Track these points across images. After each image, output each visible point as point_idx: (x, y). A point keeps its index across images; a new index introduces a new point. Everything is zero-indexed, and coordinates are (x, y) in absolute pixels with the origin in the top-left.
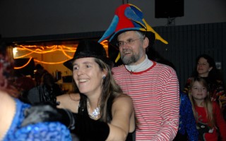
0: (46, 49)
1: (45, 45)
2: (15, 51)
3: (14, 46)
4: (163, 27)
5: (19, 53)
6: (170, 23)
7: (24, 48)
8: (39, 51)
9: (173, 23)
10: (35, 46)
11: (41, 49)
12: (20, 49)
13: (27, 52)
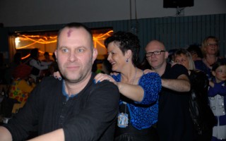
0: (49, 39)
1: (48, 35)
2: (17, 41)
3: (17, 36)
4: (171, 17)
5: (22, 43)
6: (179, 13)
7: (27, 38)
8: (42, 42)
9: (182, 13)
10: (38, 36)
11: (44, 39)
12: (22, 39)
13: (30, 42)
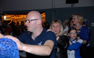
0: (18, 17)
1: (18, 15)
2: (5, 17)
4: (69, 8)
6: (72, 6)
9: (73, 6)
13: (10, 18)
